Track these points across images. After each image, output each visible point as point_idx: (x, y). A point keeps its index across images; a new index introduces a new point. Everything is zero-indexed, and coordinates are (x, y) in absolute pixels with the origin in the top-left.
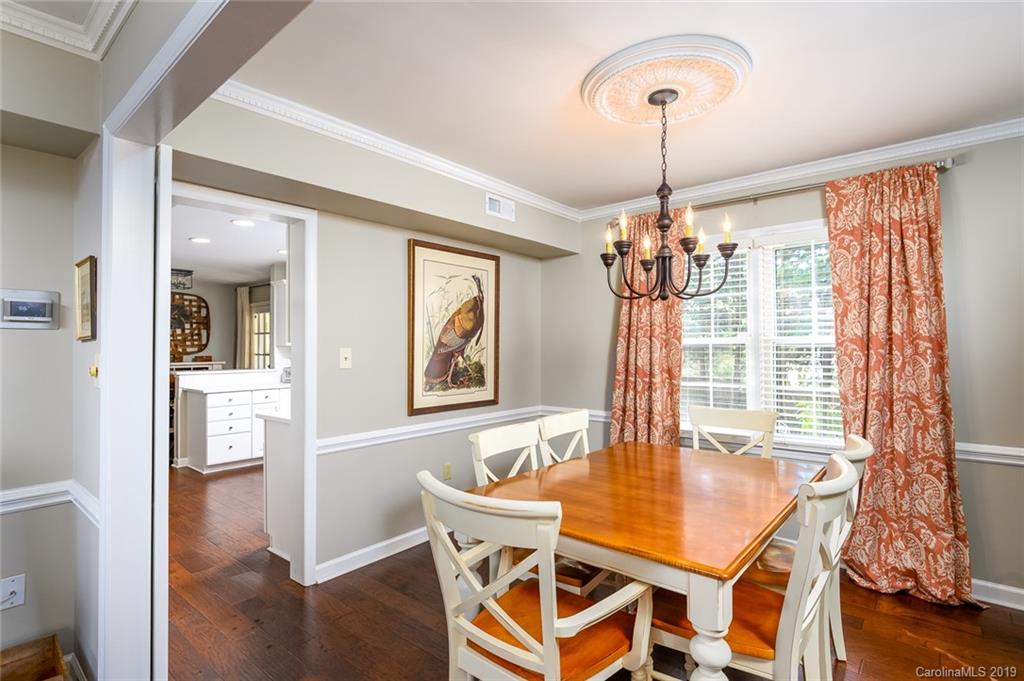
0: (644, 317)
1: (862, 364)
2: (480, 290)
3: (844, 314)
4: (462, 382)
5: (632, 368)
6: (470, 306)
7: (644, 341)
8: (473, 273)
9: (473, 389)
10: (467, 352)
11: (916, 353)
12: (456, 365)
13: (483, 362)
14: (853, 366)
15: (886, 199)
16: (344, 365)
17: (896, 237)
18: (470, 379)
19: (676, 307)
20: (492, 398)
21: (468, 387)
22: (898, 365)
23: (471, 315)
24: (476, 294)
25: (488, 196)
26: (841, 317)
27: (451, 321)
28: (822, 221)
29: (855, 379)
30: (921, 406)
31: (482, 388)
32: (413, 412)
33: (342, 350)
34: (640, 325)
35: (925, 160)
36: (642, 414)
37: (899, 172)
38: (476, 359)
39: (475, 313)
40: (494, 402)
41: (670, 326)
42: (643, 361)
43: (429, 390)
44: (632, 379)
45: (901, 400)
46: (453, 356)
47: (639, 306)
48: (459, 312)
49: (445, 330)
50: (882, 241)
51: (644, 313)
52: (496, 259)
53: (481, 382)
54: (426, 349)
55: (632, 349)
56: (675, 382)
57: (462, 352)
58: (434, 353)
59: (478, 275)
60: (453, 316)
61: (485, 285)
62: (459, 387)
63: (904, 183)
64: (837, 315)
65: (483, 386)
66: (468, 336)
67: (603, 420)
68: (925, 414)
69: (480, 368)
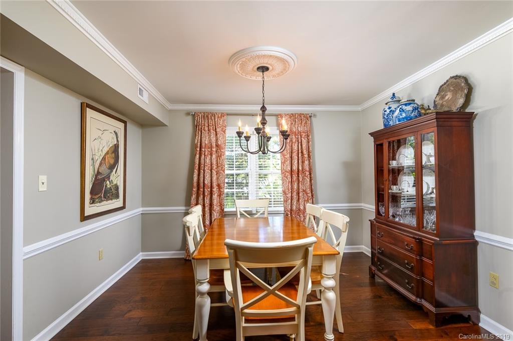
0: (208, 161)
1: (290, 180)
2: (118, 141)
3: (284, 162)
4: (108, 197)
5: (202, 185)
6: (113, 149)
7: (208, 172)
8: (115, 129)
9: (114, 201)
10: (111, 178)
11: (305, 176)
12: (106, 186)
13: (118, 184)
14: (288, 181)
15: (296, 123)
16: (43, 188)
17: (299, 137)
18: (112, 194)
19: (222, 157)
20: (122, 205)
21: (111, 200)
22: (301, 180)
23: (113, 155)
24: (116, 143)
25: (139, 86)
26: (283, 163)
27: (104, 158)
28: (276, 128)
29: (288, 185)
30: (307, 194)
31: (118, 200)
32: (84, 218)
33: (40, 177)
34: (206, 164)
35: (307, 113)
36: (207, 206)
37: (300, 115)
38: (115, 183)
39: (115, 154)
40: (123, 208)
41: (219, 165)
42: (207, 181)
43: (92, 204)
44: (202, 190)
45: (302, 192)
46: (104, 180)
47: (205, 155)
48: (107, 153)
49: (101, 164)
50: (296, 138)
51: (208, 159)
52: (125, 123)
53: (117, 197)
54: (91, 176)
55: (202, 175)
56: (222, 190)
57: (108, 178)
58: (95, 179)
59: (117, 131)
60: (105, 155)
61: (120, 137)
62: (107, 201)
63: (301, 119)
64: (282, 163)
65: (118, 198)
66: (112, 167)
67: (184, 211)
68: (308, 196)
69: (117, 188)
